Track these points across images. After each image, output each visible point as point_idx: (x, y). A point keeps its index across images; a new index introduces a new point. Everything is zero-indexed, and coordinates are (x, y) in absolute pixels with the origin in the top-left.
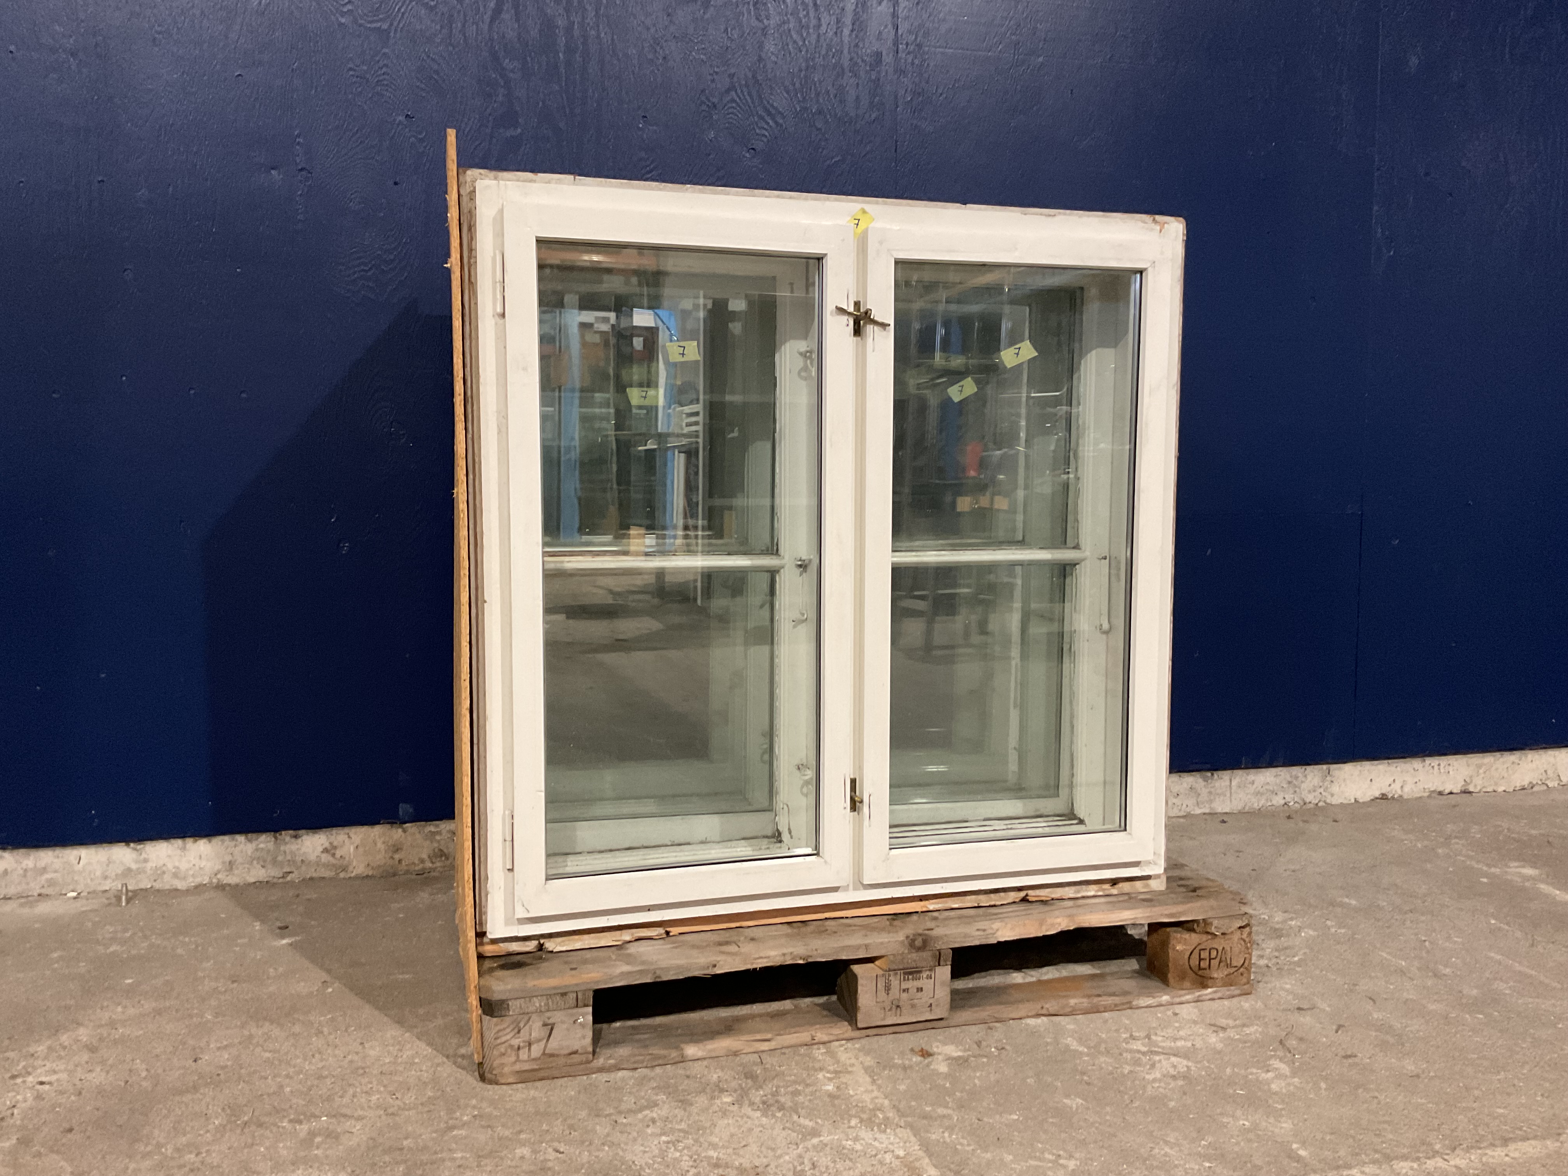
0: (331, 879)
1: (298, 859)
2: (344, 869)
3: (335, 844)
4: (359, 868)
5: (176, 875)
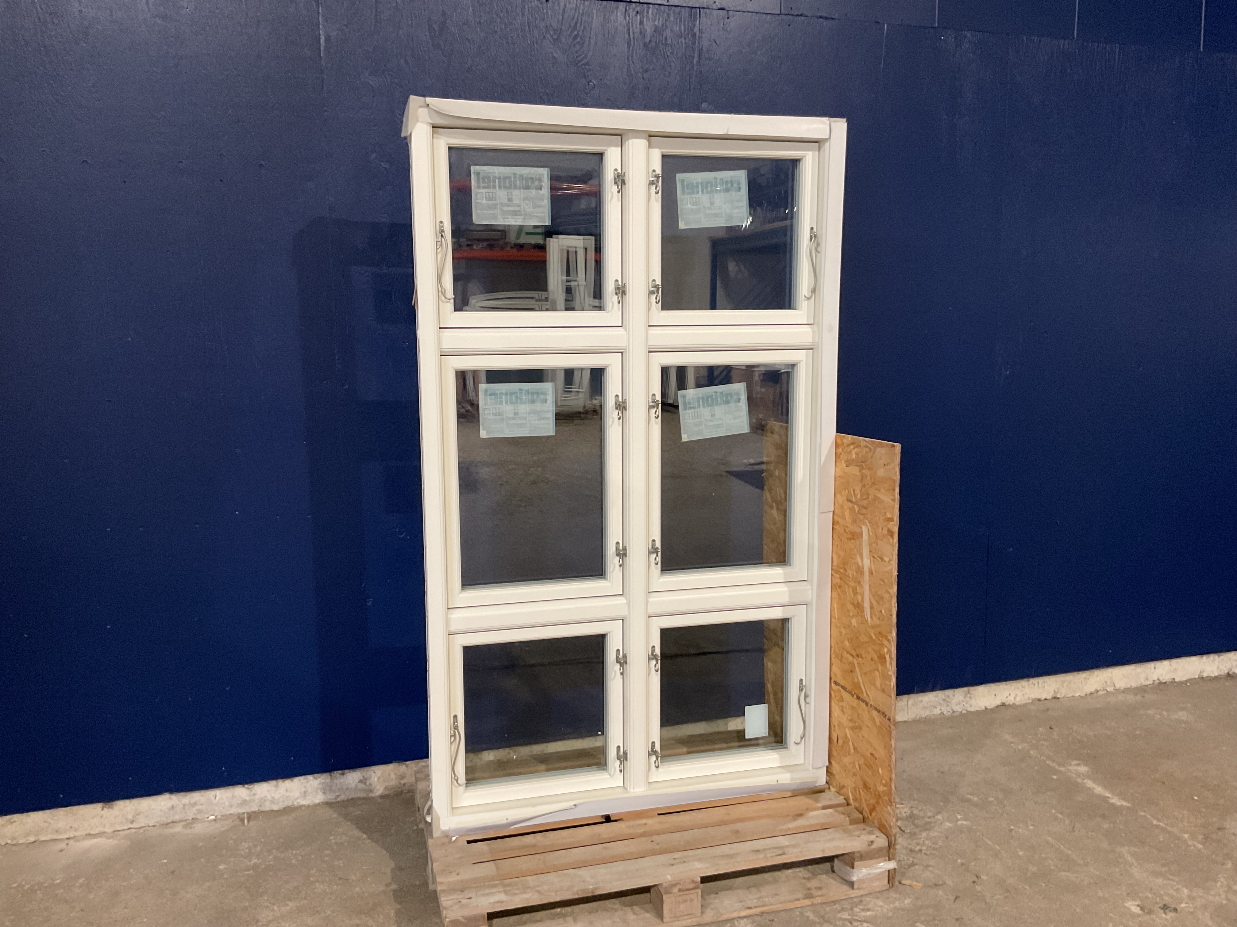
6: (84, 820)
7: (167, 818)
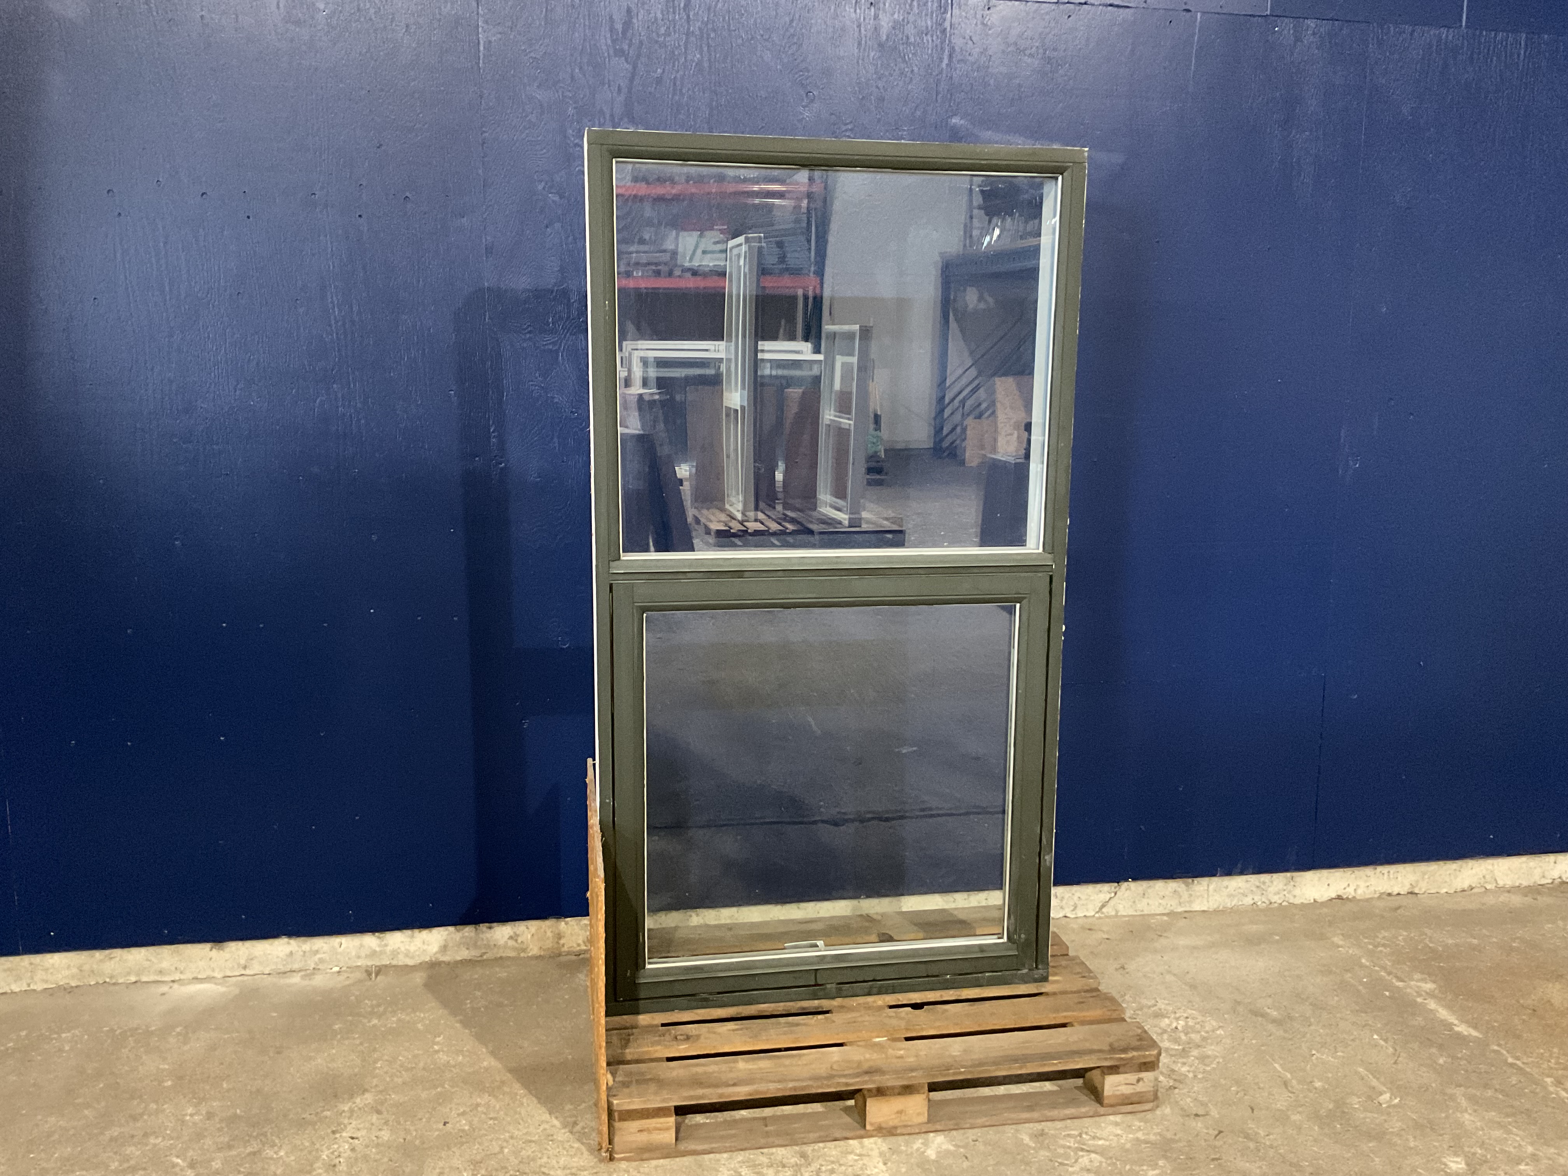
0: (513, 958)
1: (492, 943)
2: (524, 950)
3: (518, 933)
4: (534, 951)
5: (407, 955)
6: (191, 962)
7: (284, 965)
